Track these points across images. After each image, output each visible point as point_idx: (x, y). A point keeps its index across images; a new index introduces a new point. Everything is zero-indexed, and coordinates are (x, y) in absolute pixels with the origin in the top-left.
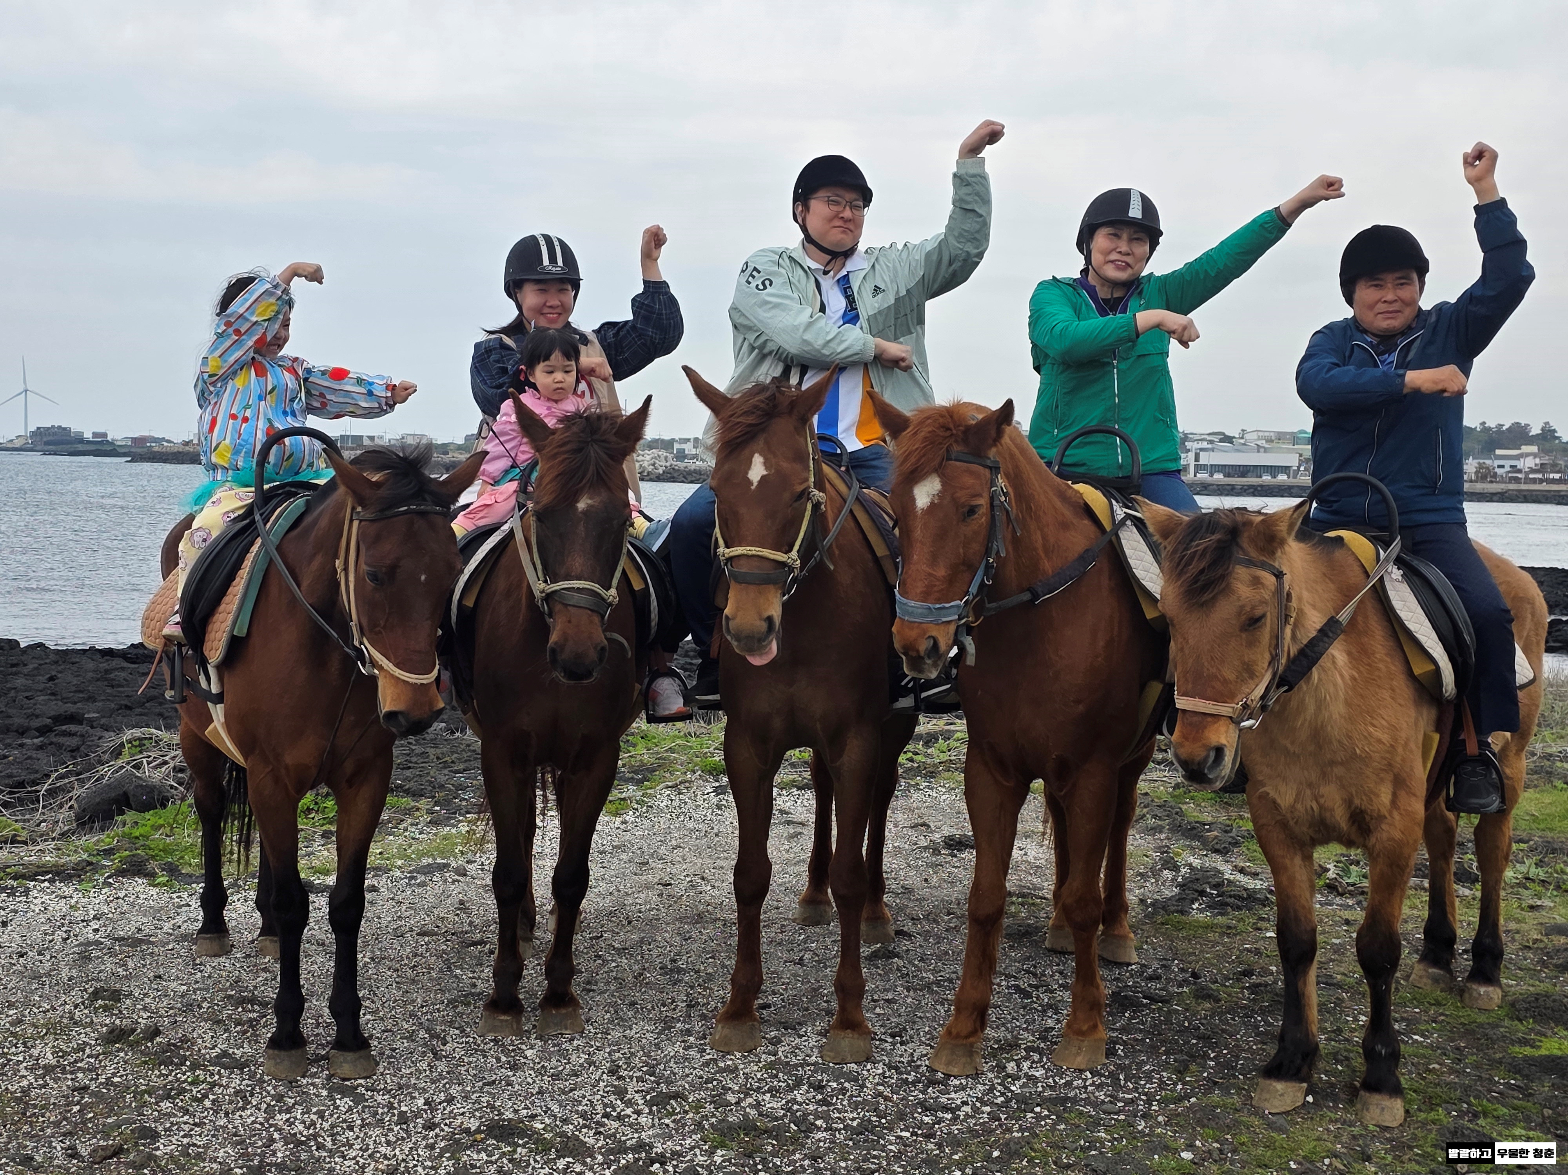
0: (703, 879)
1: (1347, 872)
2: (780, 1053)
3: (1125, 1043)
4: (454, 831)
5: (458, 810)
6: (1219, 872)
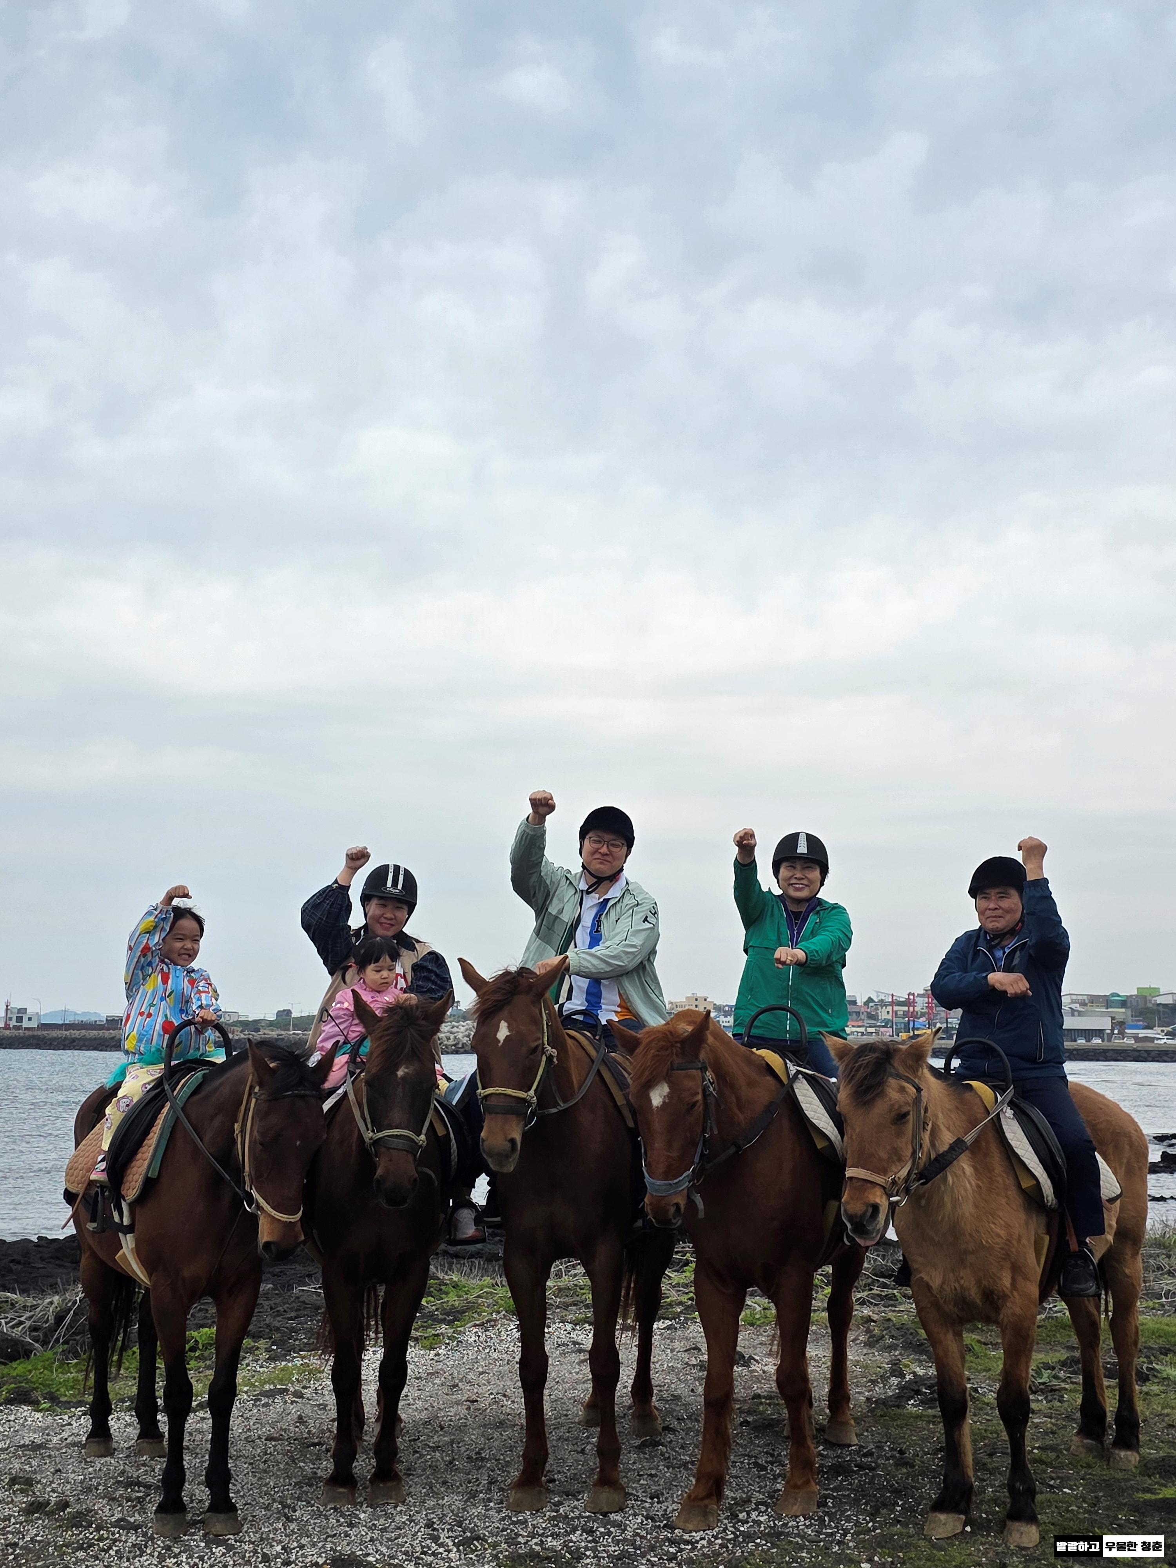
4: (290, 1364)
5: (293, 1349)
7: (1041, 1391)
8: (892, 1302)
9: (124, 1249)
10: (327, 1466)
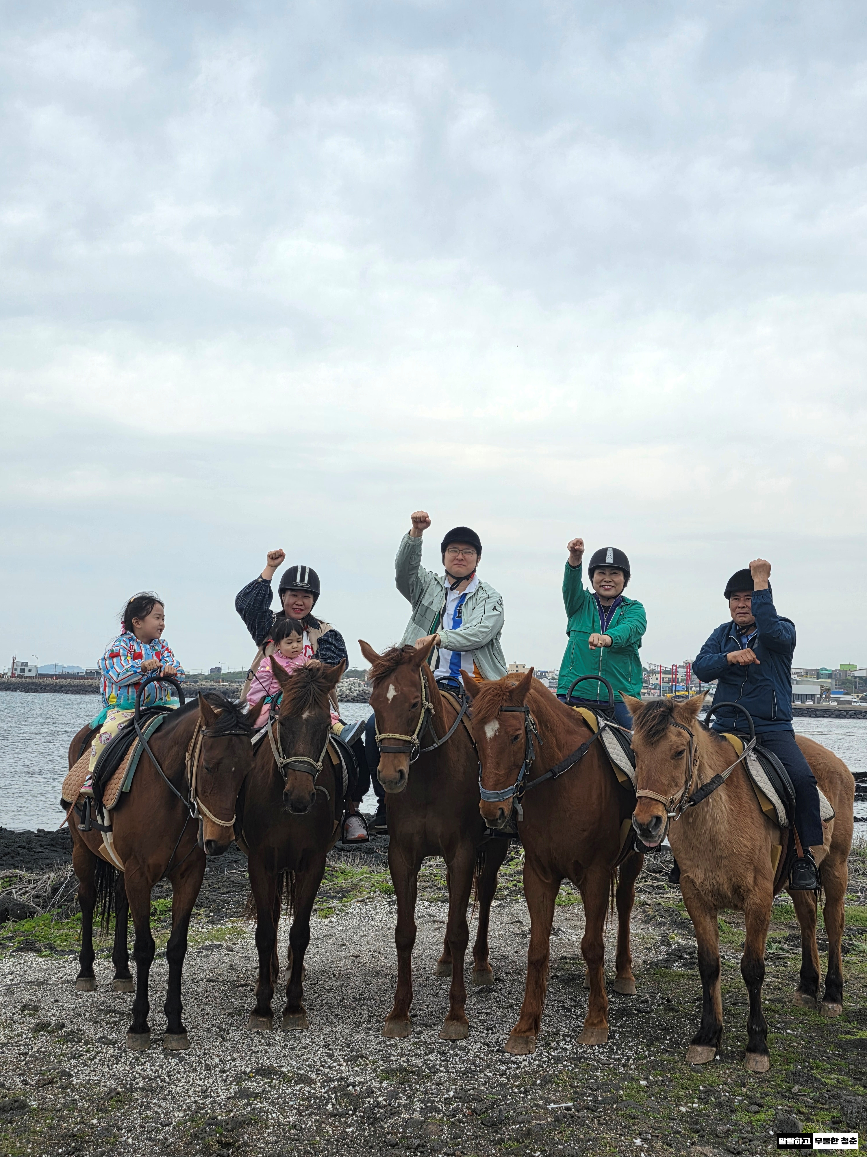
4: (223, 927)
7: (771, 958)
8: (661, 891)
9: (105, 843)
10: (252, 1002)
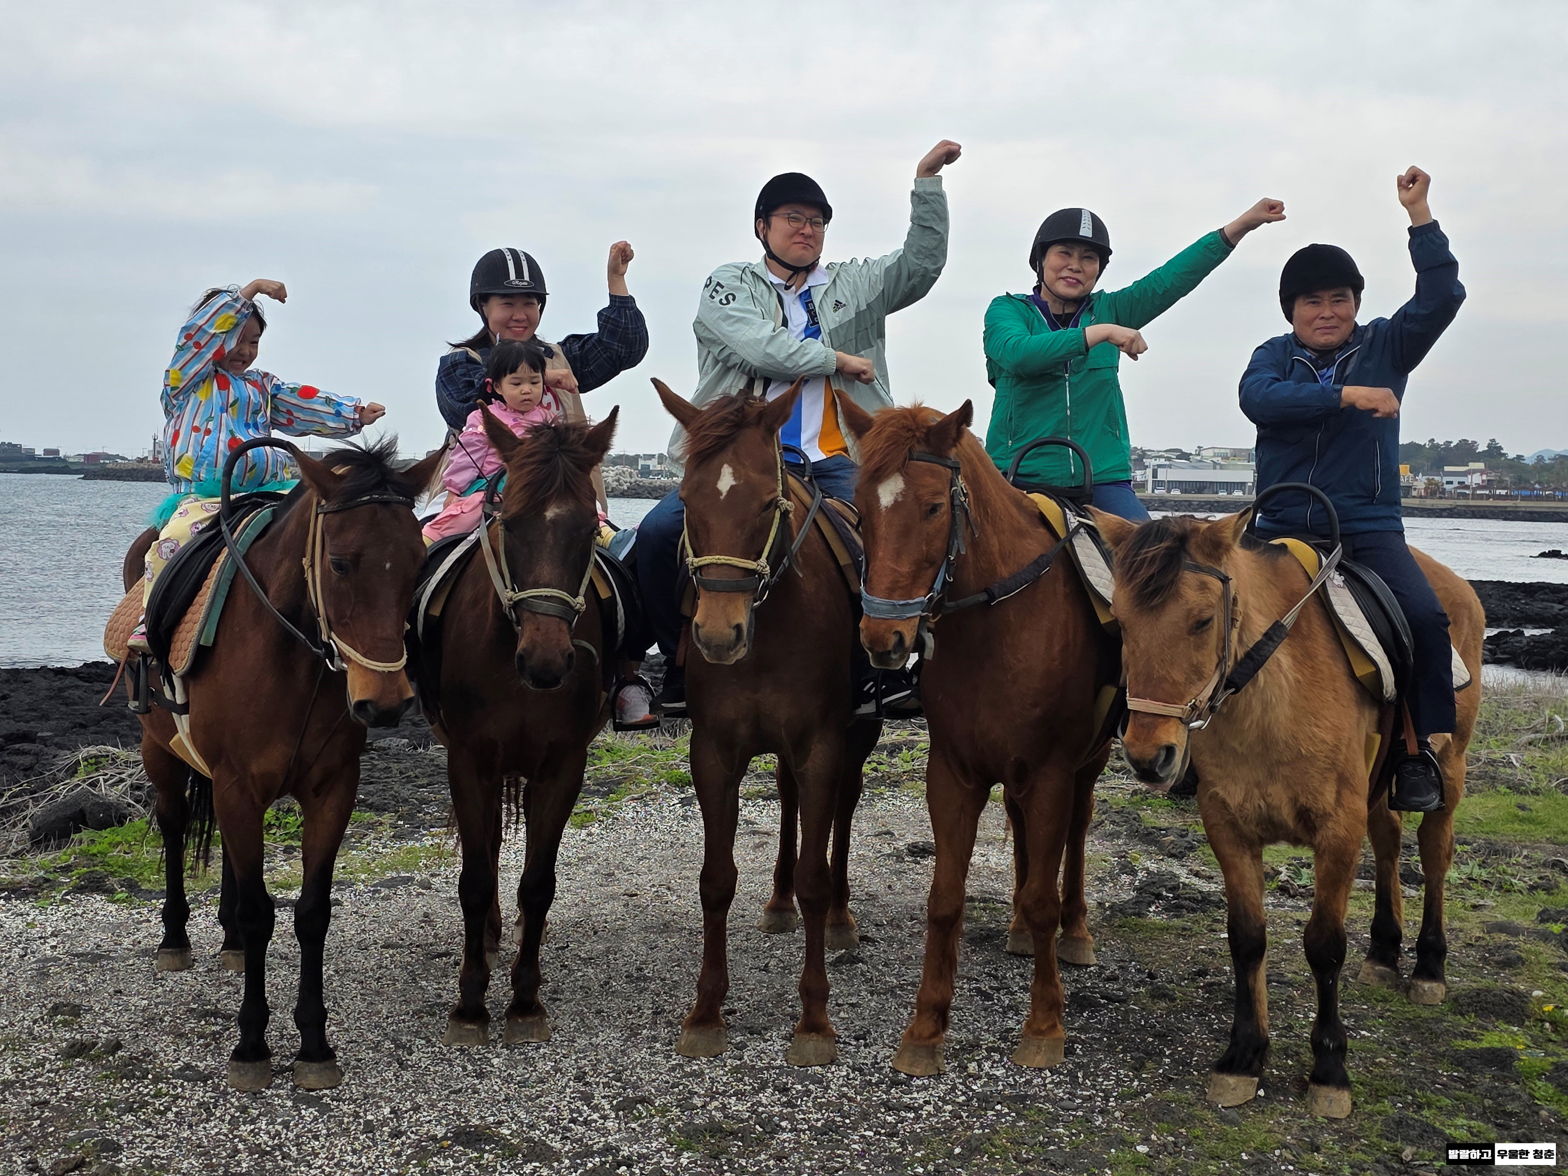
0: (669, 889)
1: (1298, 874)
2: (746, 1057)
3: (1083, 1042)
4: (418, 845)
5: (423, 825)
6: (1175, 875)
